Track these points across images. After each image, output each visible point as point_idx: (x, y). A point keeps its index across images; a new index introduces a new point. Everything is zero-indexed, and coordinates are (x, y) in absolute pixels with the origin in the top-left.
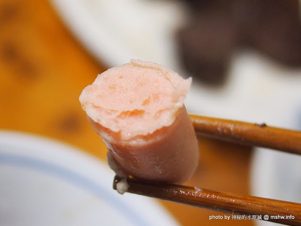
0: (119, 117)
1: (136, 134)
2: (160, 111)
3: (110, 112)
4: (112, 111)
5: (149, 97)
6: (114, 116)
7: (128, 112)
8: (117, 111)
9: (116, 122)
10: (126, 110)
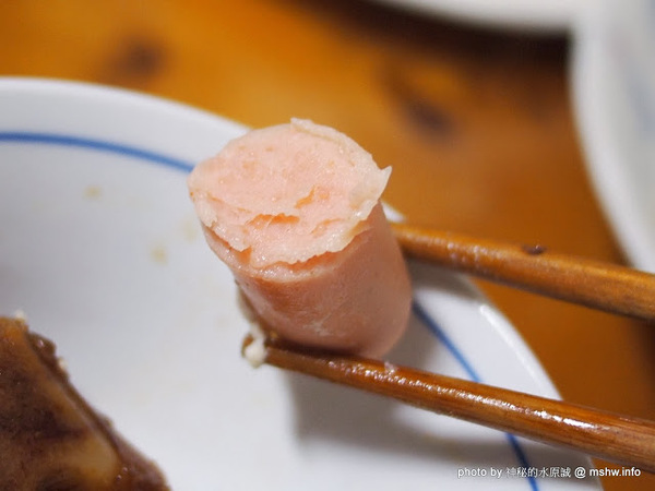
0: (252, 223)
1: (275, 259)
2: (327, 222)
3: (236, 211)
4: (241, 210)
5: (312, 193)
6: (243, 221)
7: (270, 216)
8: (249, 212)
9: (245, 231)
10: (265, 213)
